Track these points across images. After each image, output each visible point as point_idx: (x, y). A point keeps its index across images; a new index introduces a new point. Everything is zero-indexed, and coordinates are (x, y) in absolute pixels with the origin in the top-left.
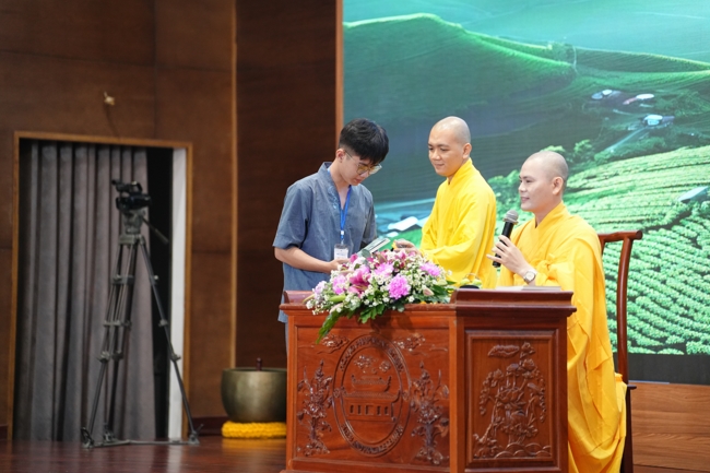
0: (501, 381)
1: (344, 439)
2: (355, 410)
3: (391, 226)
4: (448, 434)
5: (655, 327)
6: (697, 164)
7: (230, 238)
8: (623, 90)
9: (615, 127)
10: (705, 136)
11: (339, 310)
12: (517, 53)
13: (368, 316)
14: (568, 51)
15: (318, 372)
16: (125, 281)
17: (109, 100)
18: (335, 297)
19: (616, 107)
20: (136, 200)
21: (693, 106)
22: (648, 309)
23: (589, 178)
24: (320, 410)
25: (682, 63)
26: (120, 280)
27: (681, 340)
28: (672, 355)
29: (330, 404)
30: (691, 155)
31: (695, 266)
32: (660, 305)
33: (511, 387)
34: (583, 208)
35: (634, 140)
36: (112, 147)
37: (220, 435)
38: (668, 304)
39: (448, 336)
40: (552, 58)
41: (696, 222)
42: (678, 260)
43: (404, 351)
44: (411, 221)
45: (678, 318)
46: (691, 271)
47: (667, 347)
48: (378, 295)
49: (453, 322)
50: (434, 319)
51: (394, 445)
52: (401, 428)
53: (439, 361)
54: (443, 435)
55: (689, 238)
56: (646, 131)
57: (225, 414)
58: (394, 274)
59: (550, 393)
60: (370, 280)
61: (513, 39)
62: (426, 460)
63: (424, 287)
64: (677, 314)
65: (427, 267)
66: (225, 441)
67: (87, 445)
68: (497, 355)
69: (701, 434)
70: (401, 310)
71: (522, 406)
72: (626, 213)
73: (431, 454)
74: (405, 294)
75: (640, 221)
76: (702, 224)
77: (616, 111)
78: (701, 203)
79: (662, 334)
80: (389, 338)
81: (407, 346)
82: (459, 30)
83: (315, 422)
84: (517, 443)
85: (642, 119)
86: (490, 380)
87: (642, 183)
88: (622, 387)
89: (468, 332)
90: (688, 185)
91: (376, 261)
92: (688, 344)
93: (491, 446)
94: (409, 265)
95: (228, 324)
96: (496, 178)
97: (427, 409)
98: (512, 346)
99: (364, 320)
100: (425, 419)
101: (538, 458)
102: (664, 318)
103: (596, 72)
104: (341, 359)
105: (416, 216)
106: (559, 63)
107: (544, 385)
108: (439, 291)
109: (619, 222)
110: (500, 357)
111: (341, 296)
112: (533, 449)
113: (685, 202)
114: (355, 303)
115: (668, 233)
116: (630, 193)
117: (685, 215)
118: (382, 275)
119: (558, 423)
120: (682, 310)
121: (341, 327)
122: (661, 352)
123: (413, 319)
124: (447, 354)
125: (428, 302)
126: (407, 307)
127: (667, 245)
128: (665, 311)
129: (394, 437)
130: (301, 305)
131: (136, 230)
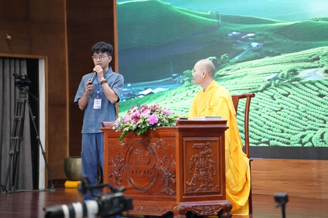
0: (198, 159)
1: (130, 185)
2: (135, 172)
3: (140, 93)
4: (176, 182)
5: (257, 134)
6: (273, 64)
7: (66, 99)
8: (241, 32)
9: (238, 48)
10: (277, 52)
11: (127, 130)
12: (195, 16)
13: (140, 132)
14: (217, 15)
15: (118, 157)
16: (20, 119)
17: (9, 37)
18: (125, 124)
19: (239, 40)
20: (24, 83)
21: (271, 39)
22: (253, 127)
23: (227, 70)
24: (119, 173)
25: (266, 20)
26: (18, 118)
27: (267, 140)
28: (264, 147)
29: (123, 170)
30: (271, 60)
31: (273, 108)
32: (258, 125)
33: (202, 161)
34: (225, 83)
35: (247, 54)
36: (10, 58)
37: (64, 187)
38: (262, 125)
39: (175, 140)
40: (210, 18)
41: (273, 89)
42: (266, 105)
43: (156, 147)
44: (149, 91)
45: (266, 131)
46: (271, 110)
47: (261, 143)
48: (144, 123)
49: (177, 134)
50: (169, 133)
51: (152, 187)
52: (155, 180)
53: (171, 151)
54: (173, 182)
55: (270, 96)
56: (251, 50)
57: (66, 178)
58: (151, 114)
59: (218, 163)
60: (141, 117)
61: (193, 10)
62: (166, 193)
63: (164, 119)
64: (266, 128)
65: (165, 111)
66: (66, 189)
67: (4, 192)
68: (196, 148)
69: (276, 180)
70: (154, 129)
71: (206, 169)
72: (243, 85)
73: (168, 190)
74: (156, 122)
75: (250, 89)
76: (276, 90)
77: (238, 41)
78: (275, 80)
79: (259, 137)
80: (149, 141)
81: (157, 144)
82: (169, 6)
83: (117, 178)
84: (205, 185)
85: (250, 45)
86: (193, 158)
87: (250, 72)
88: (247, 160)
89: (184, 138)
90: (270, 73)
91: (143, 108)
92: (270, 141)
93: (194, 186)
94: (157, 110)
95: (66, 137)
96: (187, 71)
97: (166, 171)
98: (202, 144)
99: (139, 134)
100: (165, 176)
101: (213, 191)
102: (260, 130)
103: (229, 24)
104: (128, 151)
105: (151, 88)
106: (213, 20)
107: (216, 160)
108: (171, 121)
109: (241, 90)
110: (197, 148)
111: (128, 124)
112: (211, 187)
113: (269, 80)
114: (134, 127)
115: (262, 94)
116: (245, 77)
117: (268, 86)
118: (146, 115)
119: (221, 176)
120: (268, 127)
121: (128, 137)
122: (259, 145)
123: (160, 133)
124: (175, 148)
125: (166, 126)
126: (157, 128)
127: (261, 99)
128: (260, 127)
129: (152, 184)
130: (110, 128)
131: (25, 96)
